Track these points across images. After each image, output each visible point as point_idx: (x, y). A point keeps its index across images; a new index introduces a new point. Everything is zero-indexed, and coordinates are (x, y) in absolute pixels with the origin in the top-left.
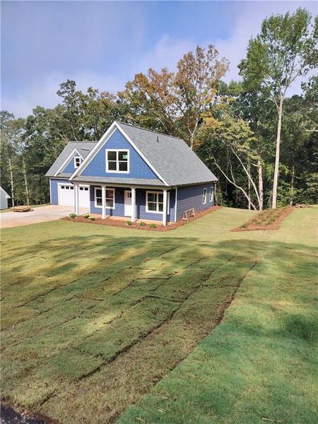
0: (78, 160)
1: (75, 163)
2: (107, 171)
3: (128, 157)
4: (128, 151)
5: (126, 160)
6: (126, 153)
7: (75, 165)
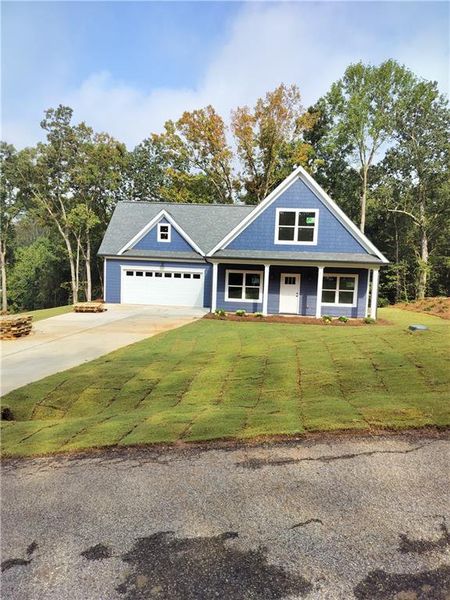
0: (164, 229)
1: (159, 233)
2: (277, 241)
3: (316, 220)
4: (316, 211)
5: (313, 225)
6: (312, 215)
7: (159, 236)
